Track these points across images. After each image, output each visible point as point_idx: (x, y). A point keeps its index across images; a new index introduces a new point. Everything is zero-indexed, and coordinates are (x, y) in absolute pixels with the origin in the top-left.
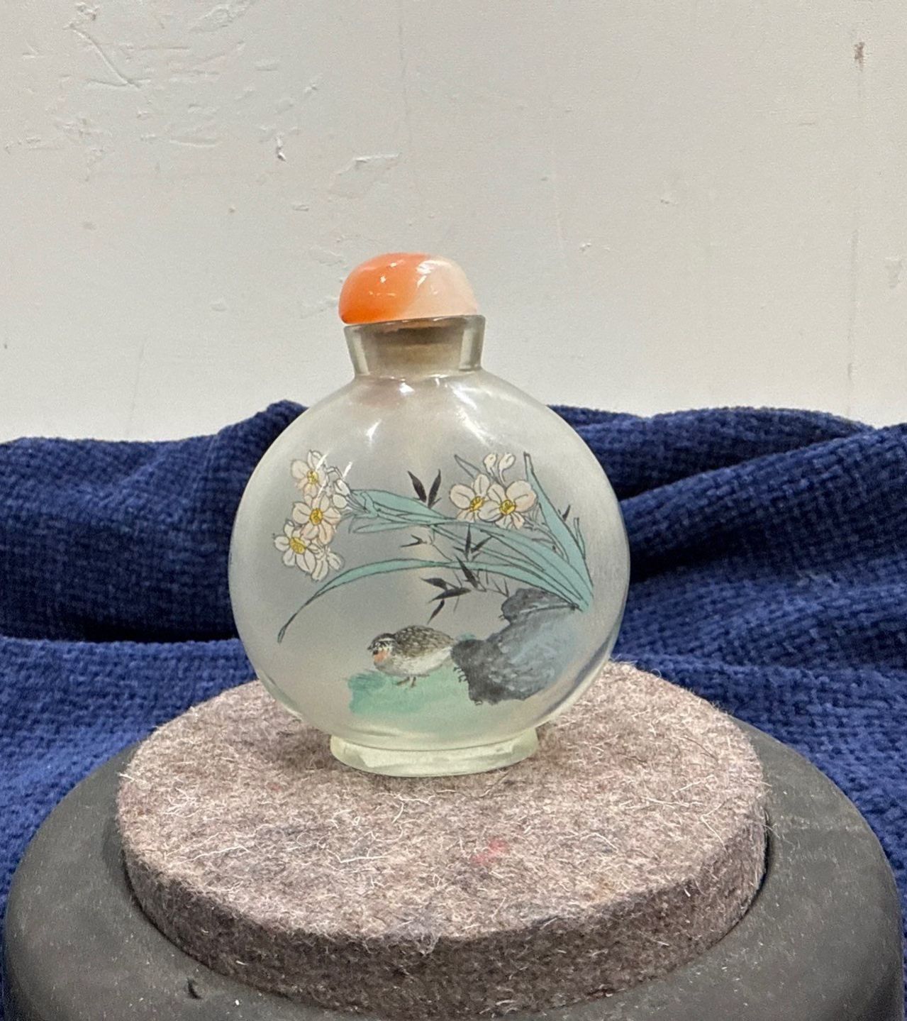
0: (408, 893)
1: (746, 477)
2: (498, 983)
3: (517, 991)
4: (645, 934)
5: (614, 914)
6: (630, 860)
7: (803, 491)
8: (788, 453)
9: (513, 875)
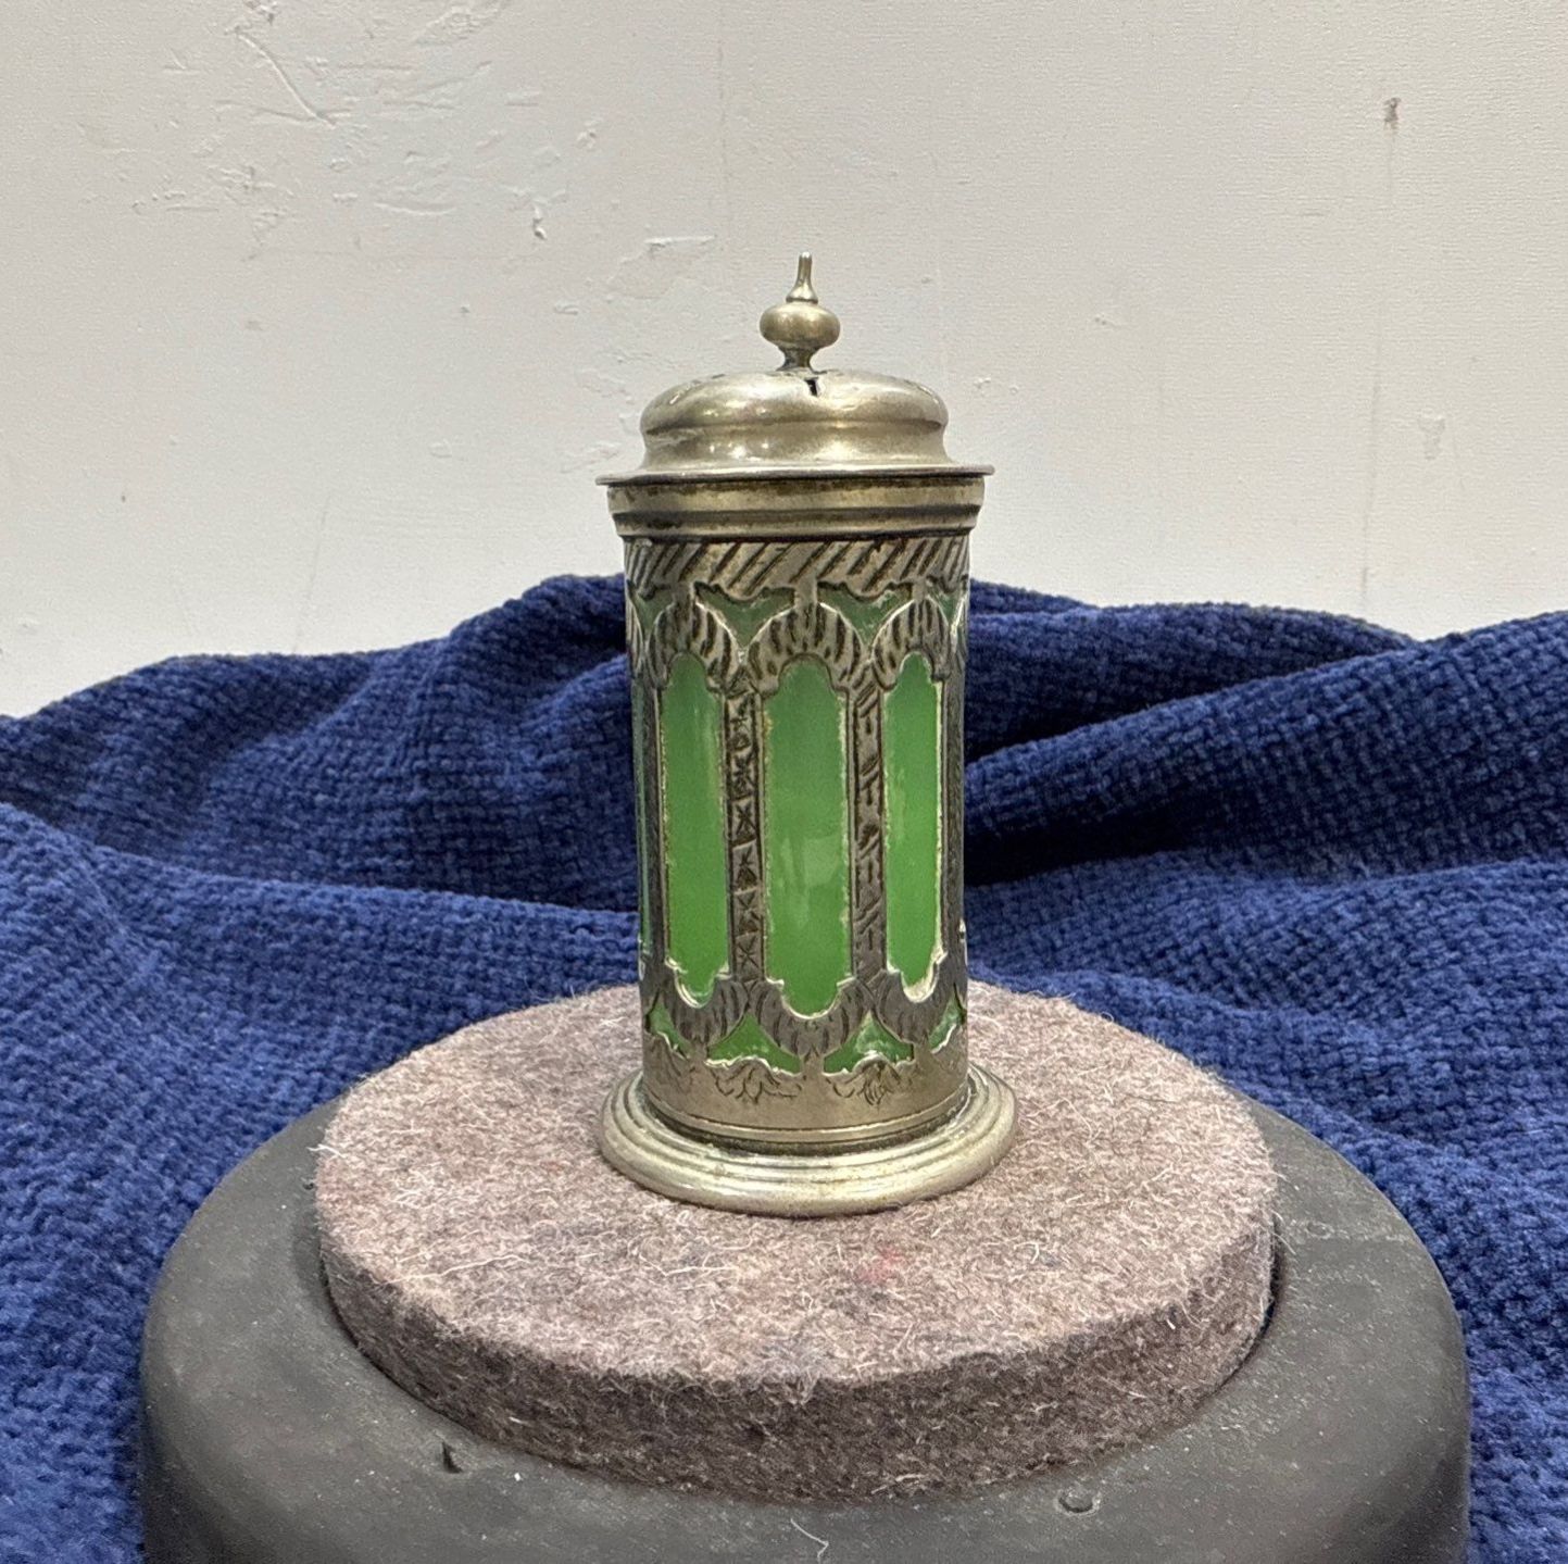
0: (768, 1320)
1: (1226, 715)
2: (900, 1451)
3: (928, 1461)
4: (1108, 1381)
5: (1069, 1351)
6: (1086, 1277)
7: (1309, 733)
8: (1289, 677)
9: (919, 1296)
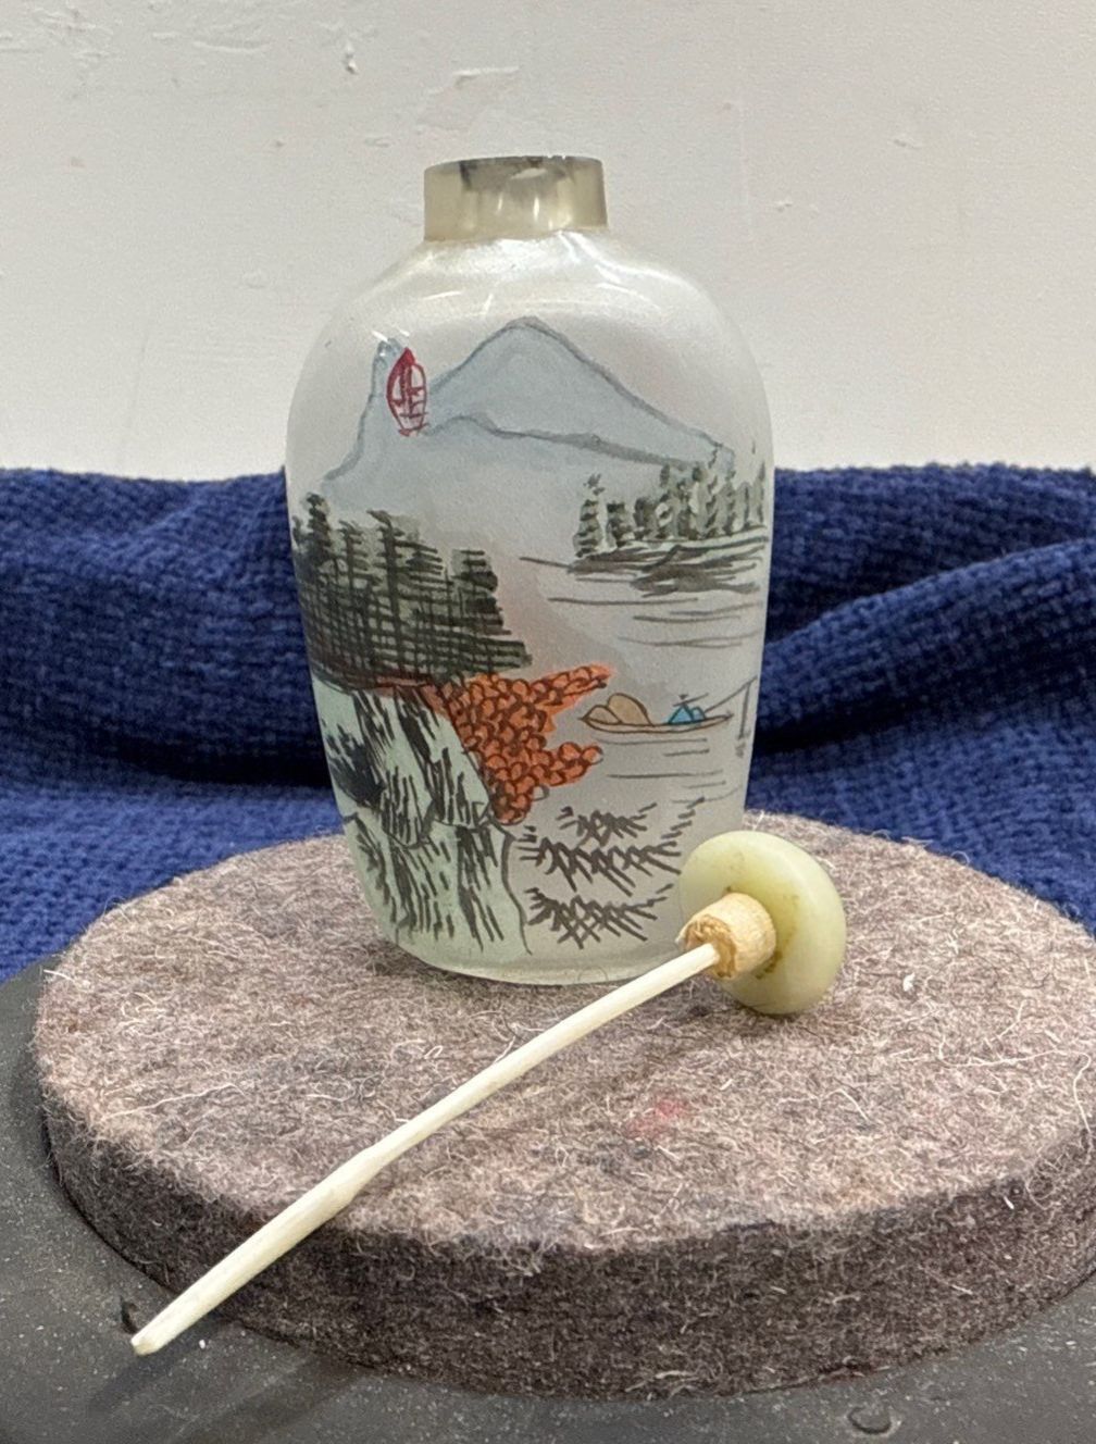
2: (661, 1340)
3: (695, 1355)
4: (927, 1270)
5: (875, 1232)
6: (906, 1143)
9: (695, 1154)
